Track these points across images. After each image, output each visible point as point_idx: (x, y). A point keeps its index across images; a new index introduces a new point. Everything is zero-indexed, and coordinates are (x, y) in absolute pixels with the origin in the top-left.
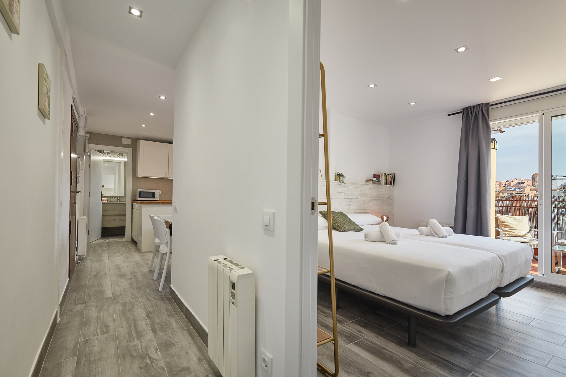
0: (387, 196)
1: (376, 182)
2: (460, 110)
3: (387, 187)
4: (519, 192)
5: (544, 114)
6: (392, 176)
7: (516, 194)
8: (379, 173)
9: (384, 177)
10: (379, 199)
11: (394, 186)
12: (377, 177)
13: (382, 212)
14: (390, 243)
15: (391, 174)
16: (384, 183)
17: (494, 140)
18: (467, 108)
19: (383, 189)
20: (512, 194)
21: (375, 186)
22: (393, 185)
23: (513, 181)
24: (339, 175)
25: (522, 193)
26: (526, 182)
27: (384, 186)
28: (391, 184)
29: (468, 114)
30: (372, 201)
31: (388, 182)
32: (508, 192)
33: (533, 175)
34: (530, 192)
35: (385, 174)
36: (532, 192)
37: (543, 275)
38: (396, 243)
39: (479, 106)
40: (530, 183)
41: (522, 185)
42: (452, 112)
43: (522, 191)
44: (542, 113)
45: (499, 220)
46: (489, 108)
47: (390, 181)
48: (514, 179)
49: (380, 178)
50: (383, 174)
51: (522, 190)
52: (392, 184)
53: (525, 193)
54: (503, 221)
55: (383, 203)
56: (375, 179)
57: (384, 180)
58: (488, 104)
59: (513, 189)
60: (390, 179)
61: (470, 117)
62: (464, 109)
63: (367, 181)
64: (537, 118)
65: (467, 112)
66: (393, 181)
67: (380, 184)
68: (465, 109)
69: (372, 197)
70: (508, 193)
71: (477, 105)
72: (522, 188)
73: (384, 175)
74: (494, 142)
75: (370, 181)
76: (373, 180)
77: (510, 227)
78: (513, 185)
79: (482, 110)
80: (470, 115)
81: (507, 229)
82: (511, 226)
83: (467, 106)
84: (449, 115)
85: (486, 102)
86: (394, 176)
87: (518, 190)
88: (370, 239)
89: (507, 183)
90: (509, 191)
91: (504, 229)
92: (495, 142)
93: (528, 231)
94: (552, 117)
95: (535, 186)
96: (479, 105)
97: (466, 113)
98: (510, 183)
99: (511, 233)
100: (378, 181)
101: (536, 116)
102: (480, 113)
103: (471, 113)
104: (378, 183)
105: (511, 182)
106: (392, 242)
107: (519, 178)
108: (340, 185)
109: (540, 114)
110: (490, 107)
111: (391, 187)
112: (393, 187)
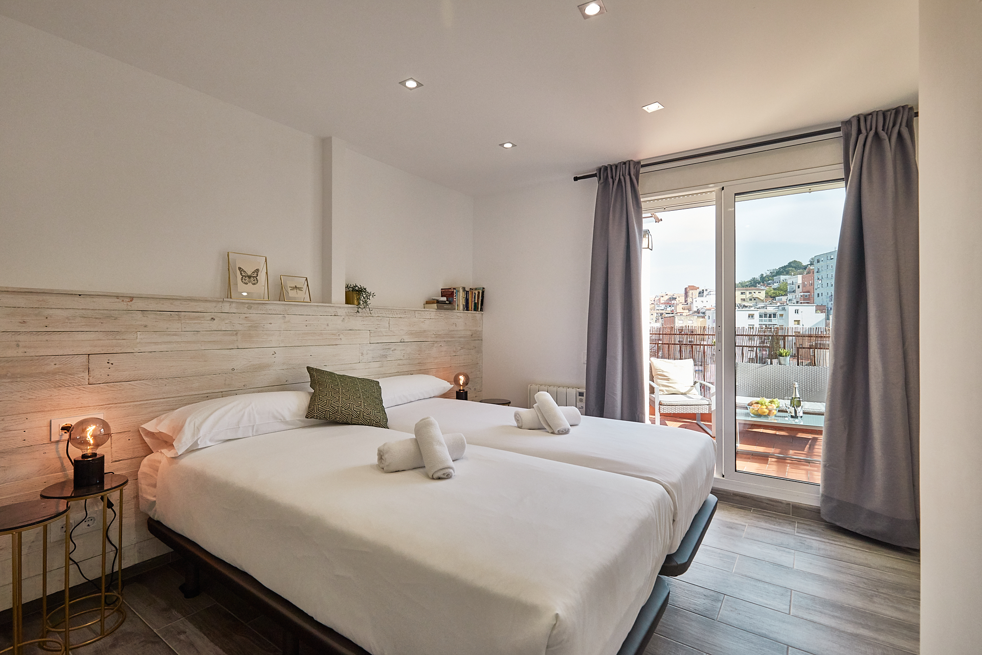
0: (469, 333)
1: (445, 306)
2: (595, 171)
3: (469, 315)
4: (670, 312)
5: (724, 188)
6: (479, 293)
7: (667, 314)
8: (454, 287)
9: (461, 295)
10: (453, 339)
11: (483, 312)
12: (449, 294)
13: (459, 365)
14: (435, 477)
15: (476, 289)
16: (461, 307)
17: (647, 232)
18: (606, 168)
19: (459, 319)
20: (662, 314)
21: (444, 313)
22: (481, 310)
23: (663, 297)
24: (357, 291)
25: (673, 313)
26: (677, 297)
27: (462, 314)
28: (476, 309)
29: (606, 178)
30: (436, 345)
31: (471, 305)
32: (658, 312)
33: (686, 289)
34: (682, 311)
35: (464, 289)
36: (684, 311)
37: (723, 476)
38: (448, 477)
39: (624, 166)
40: (682, 299)
41: (673, 302)
42: (582, 174)
43: (673, 311)
44: (721, 187)
45: (654, 367)
46: (639, 170)
47: (475, 303)
48: (664, 294)
49: (453, 297)
50: (459, 288)
51: (673, 308)
52: (478, 308)
53: (676, 314)
54: (659, 369)
55: (460, 348)
56: (444, 299)
57: (461, 301)
58: (639, 162)
59: (663, 307)
60: (475, 298)
61: (609, 184)
62: (600, 169)
63: (427, 303)
64: (713, 196)
65: (605, 175)
66: (480, 303)
67: (455, 309)
68: (602, 169)
69: (436, 337)
70: (657, 314)
71: (622, 164)
72: (673, 306)
73: (461, 291)
74: (647, 236)
75: (433, 303)
76: (438, 302)
77: (668, 380)
78: (663, 302)
79: (630, 174)
80: (610, 180)
81: (665, 382)
82: (670, 377)
83: (606, 165)
84: (576, 179)
85: (635, 159)
86: (483, 292)
87: (669, 309)
88: (387, 466)
89: (657, 299)
90: (658, 310)
91: (661, 383)
92: (650, 236)
93: (692, 385)
94: (736, 194)
95: (687, 304)
96: (625, 163)
97: (603, 177)
98: (659, 299)
99: (670, 388)
100: (450, 303)
101: (712, 192)
102: (628, 178)
103: (612, 178)
104: (449, 306)
105: (662, 298)
106: (440, 474)
107: (670, 294)
108: (360, 314)
109: (717, 188)
110: (642, 170)
111: (477, 315)
112: (480, 315)
